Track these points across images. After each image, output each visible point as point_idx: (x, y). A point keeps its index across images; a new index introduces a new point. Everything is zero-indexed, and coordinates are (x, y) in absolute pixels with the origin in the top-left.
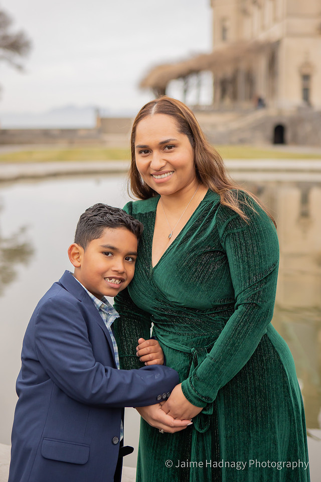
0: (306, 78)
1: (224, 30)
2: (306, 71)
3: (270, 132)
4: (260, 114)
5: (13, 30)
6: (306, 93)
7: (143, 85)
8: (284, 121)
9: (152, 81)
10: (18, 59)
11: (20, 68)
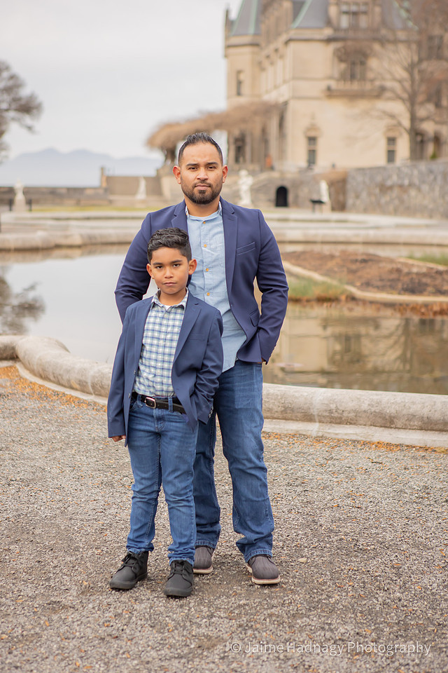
0: (312, 140)
1: (239, 83)
2: (312, 134)
3: (272, 194)
4: (264, 176)
5: (25, 92)
6: (312, 156)
7: (151, 142)
8: (286, 184)
9: (159, 140)
10: (28, 119)
11: (30, 128)
